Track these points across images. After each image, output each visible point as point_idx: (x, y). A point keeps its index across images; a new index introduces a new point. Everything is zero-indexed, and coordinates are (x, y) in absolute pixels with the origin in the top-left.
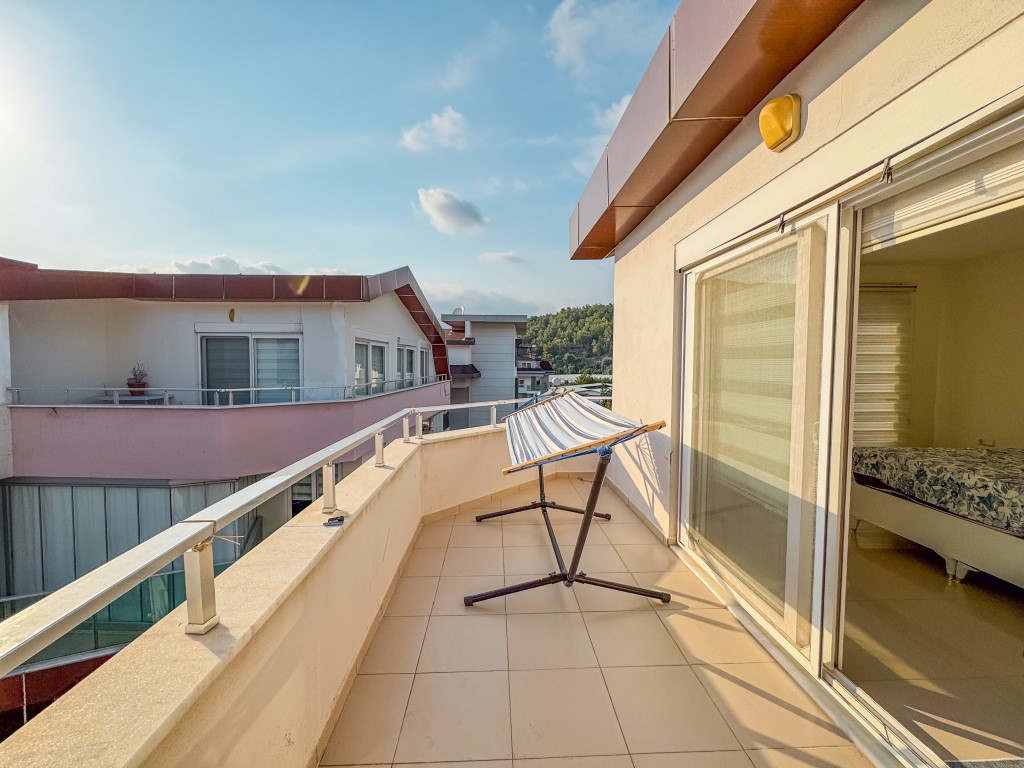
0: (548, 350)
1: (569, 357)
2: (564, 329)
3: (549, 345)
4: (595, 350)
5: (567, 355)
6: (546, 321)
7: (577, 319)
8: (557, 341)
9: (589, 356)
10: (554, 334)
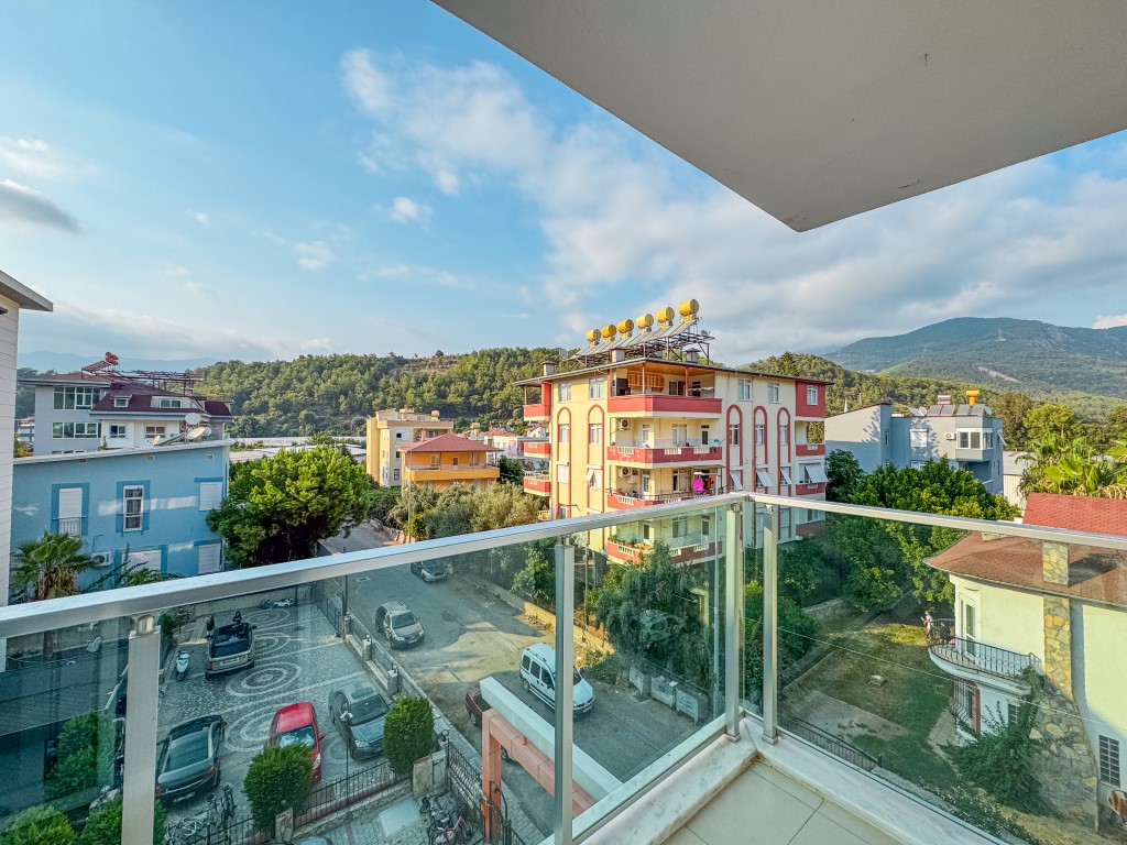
0: (277, 407)
1: (306, 416)
2: (301, 381)
3: (278, 400)
4: (343, 407)
5: (303, 413)
6: (277, 369)
7: (320, 369)
8: (289, 395)
9: (335, 415)
10: (287, 386)
